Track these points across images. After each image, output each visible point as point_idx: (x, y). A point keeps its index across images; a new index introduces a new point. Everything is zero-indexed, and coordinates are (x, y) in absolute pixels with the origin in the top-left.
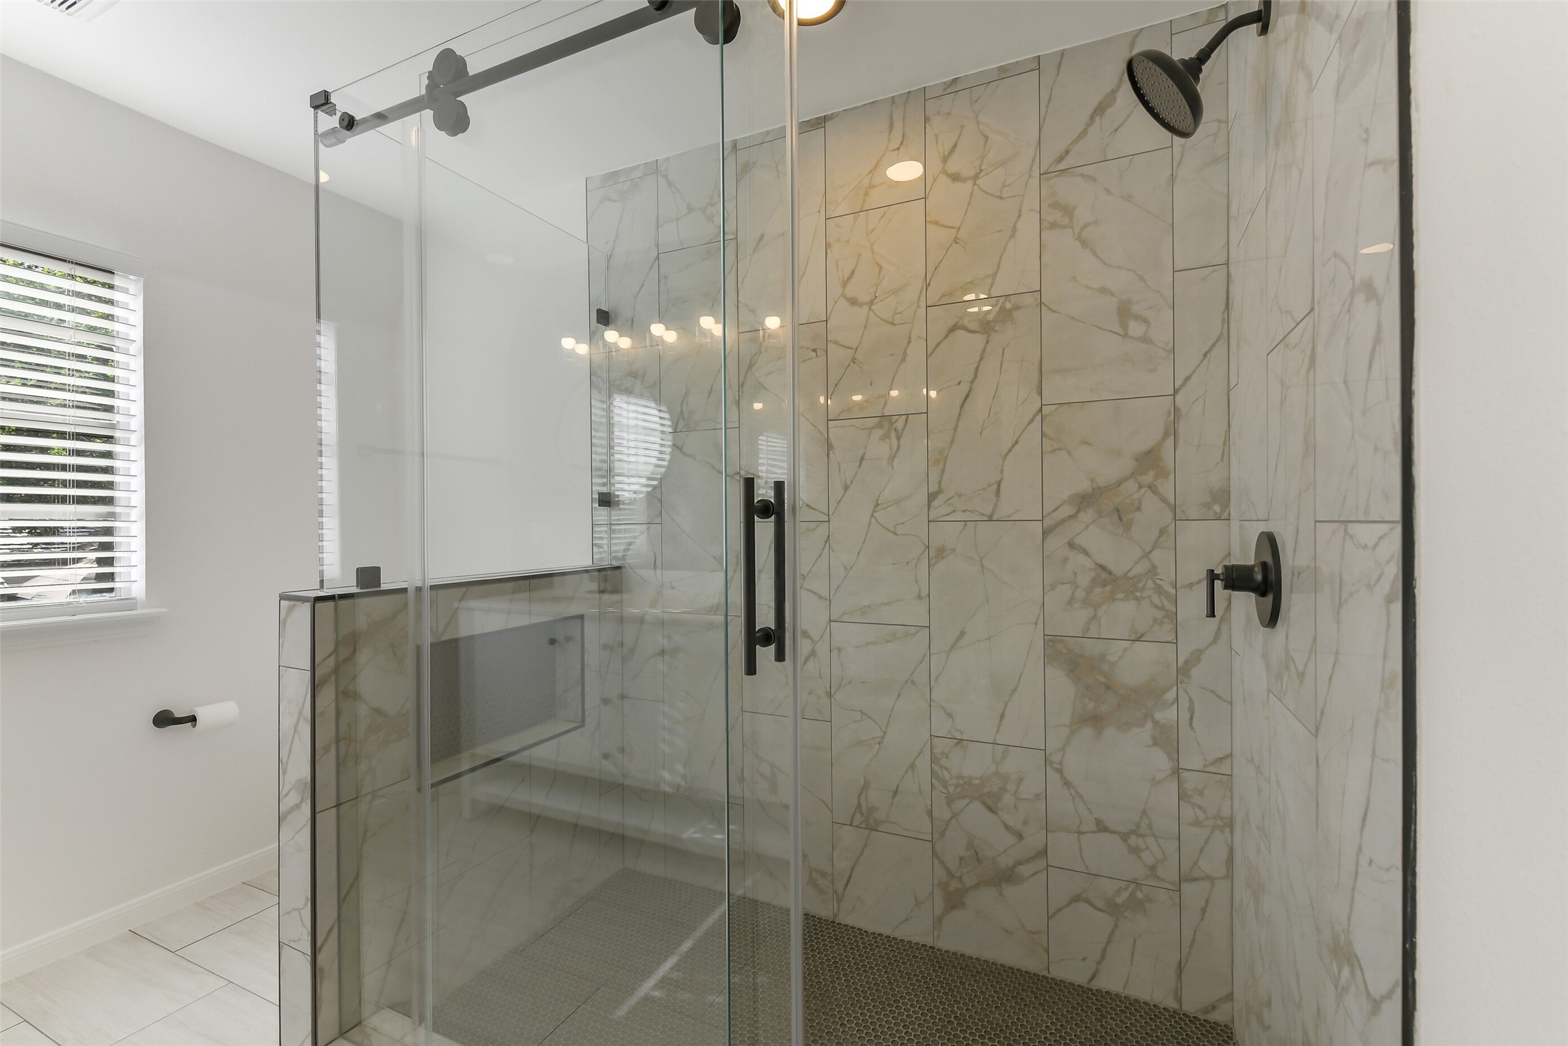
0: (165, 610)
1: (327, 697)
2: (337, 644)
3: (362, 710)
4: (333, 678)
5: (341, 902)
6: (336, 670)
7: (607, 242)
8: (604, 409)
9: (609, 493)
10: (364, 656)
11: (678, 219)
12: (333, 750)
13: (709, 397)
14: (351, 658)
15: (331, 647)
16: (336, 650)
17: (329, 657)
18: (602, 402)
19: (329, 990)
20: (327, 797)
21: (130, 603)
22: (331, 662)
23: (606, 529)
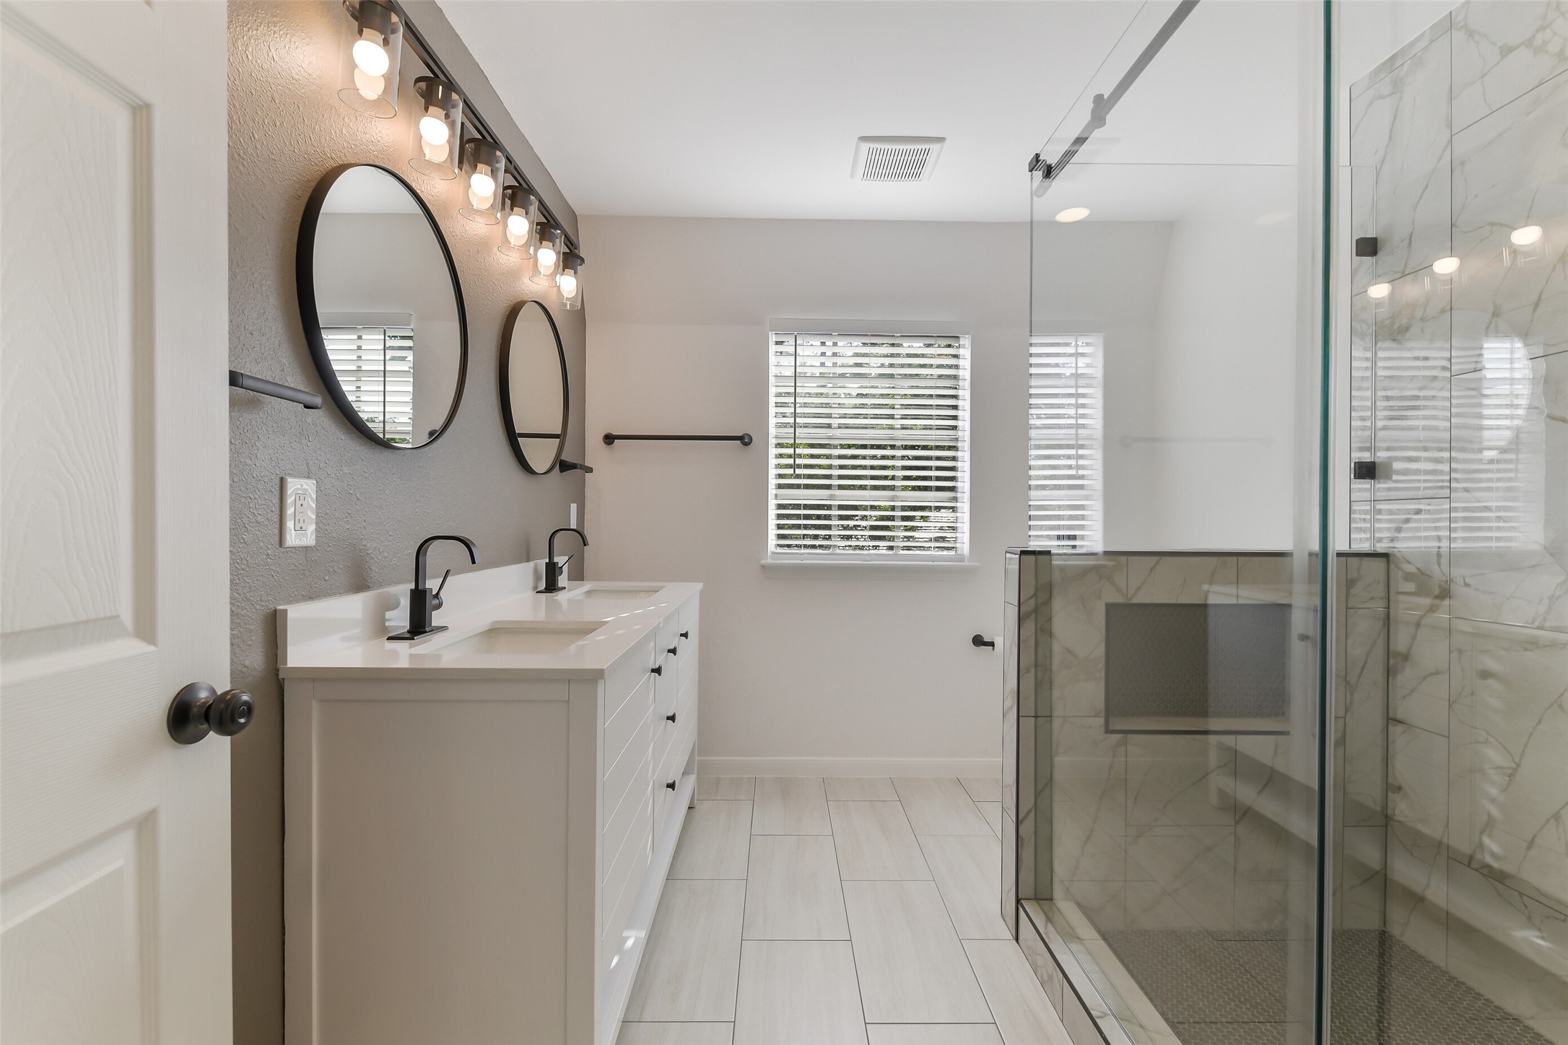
0: (978, 564)
1: (1029, 627)
2: (1037, 589)
3: (1056, 647)
4: (1034, 615)
5: (1037, 794)
6: (1036, 610)
7: (1376, 152)
8: (1367, 359)
9: (1373, 463)
10: (1057, 603)
11: (1483, 76)
12: (1033, 671)
13: (1534, 310)
14: (1048, 601)
15: (1032, 592)
16: (1035, 594)
17: (1030, 598)
18: (1366, 349)
19: (1028, 855)
20: (1029, 708)
21: (961, 558)
22: (1032, 602)
23: (1369, 508)
